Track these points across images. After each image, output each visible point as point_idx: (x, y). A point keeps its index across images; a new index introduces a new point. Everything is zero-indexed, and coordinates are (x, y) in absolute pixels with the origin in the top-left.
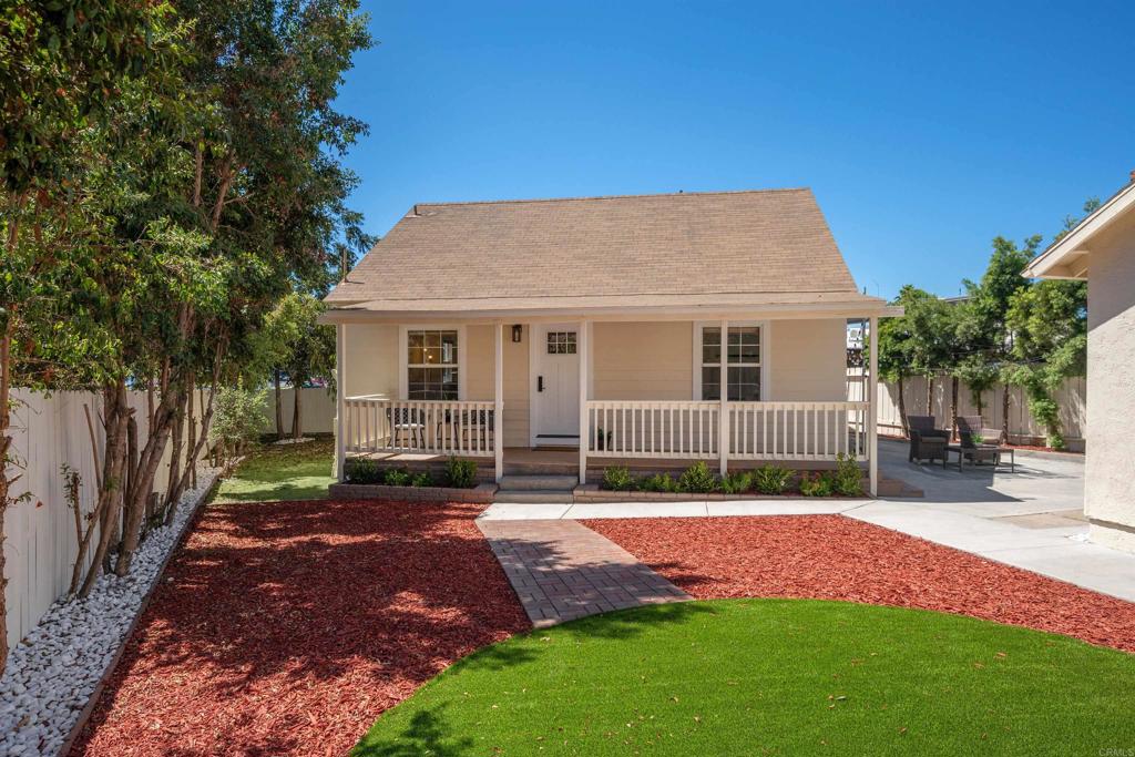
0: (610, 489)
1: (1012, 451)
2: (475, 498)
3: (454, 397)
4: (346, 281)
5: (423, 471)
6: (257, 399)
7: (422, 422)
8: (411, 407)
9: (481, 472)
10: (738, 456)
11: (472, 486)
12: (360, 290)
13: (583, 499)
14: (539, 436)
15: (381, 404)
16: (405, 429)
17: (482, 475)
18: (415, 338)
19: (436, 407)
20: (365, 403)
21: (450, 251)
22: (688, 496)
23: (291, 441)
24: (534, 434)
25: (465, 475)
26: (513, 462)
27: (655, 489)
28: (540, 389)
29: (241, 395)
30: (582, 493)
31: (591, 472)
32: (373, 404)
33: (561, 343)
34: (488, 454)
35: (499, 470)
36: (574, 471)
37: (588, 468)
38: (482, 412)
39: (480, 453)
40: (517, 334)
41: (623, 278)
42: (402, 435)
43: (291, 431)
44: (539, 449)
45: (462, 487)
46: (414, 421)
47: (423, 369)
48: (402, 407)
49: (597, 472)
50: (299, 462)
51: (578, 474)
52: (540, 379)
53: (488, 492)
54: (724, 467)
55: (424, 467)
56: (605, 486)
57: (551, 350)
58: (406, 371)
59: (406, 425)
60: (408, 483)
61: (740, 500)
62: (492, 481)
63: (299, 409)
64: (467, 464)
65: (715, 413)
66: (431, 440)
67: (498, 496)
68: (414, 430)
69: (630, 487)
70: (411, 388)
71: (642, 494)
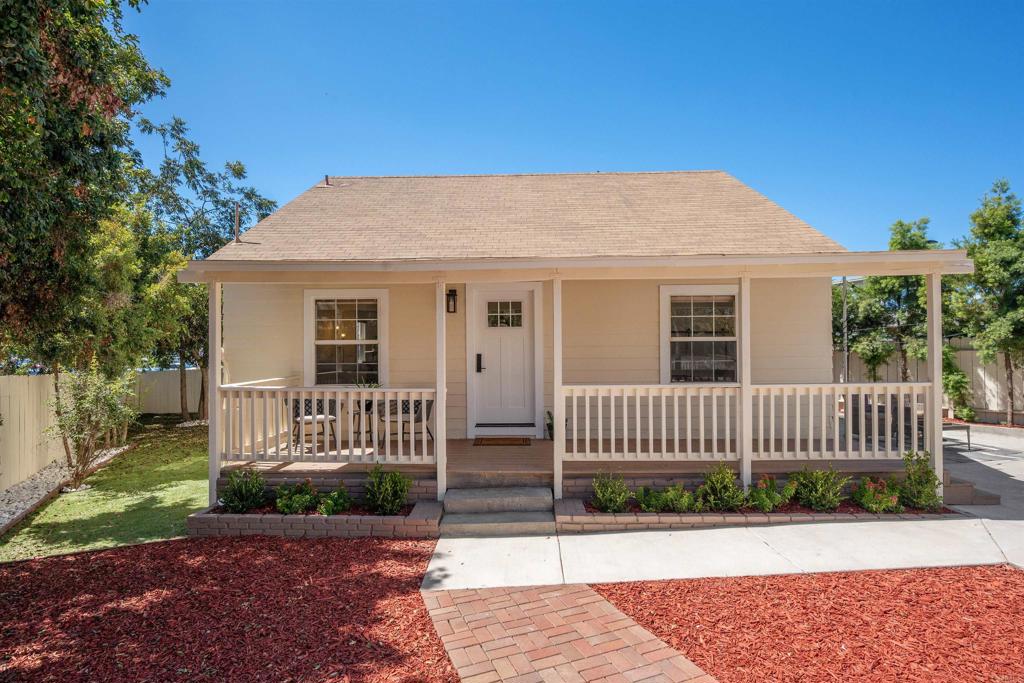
0: (603, 509)
1: (968, 428)
2: (412, 531)
3: (372, 379)
4: (238, 241)
5: (333, 488)
6: (118, 385)
7: (332, 411)
8: (315, 397)
9: (416, 487)
10: (763, 456)
11: (406, 509)
12: (255, 250)
13: (572, 527)
14: (478, 425)
15: (273, 394)
16: (308, 423)
17: (419, 490)
18: (324, 311)
19: (353, 397)
20: (249, 393)
21: (366, 215)
22: (717, 518)
23: (196, 423)
24: (471, 424)
25: (395, 494)
26: (463, 471)
27: (668, 509)
28: (479, 369)
29: (96, 379)
30: (567, 518)
31: (571, 482)
32: (261, 394)
33: (504, 315)
34: (426, 460)
35: (442, 482)
36: (545, 481)
37: (565, 477)
38: (418, 403)
39: (415, 459)
40: (452, 303)
41: (574, 240)
42: (304, 430)
43: (197, 411)
44: (479, 442)
45: (392, 513)
46: (320, 411)
47: (334, 346)
48: (303, 397)
49: (580, 482)
50: (188, 455)
51: (551, 486)
52: (479, 357)
53: (431, 521)
54: (747, 471)
55: (335, 480)
56: (596, 504)
57: (493, 322)
58: (314, 348)
59: (310, 417)
60: (311, 508)
61: (791, 522)
62: (432, 499)
63: (205, 390)
64: (397, 478)
65: (733, 399)
66: (345, 432)
67: (445, 528)
68: (321, 423)
69: (634, 506)
70: (319, 369)
71: (652, 518)
